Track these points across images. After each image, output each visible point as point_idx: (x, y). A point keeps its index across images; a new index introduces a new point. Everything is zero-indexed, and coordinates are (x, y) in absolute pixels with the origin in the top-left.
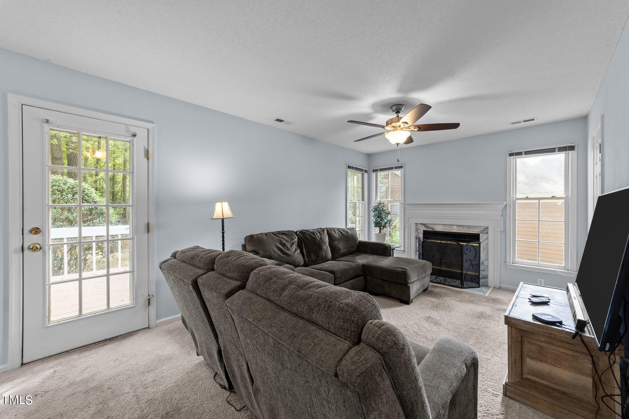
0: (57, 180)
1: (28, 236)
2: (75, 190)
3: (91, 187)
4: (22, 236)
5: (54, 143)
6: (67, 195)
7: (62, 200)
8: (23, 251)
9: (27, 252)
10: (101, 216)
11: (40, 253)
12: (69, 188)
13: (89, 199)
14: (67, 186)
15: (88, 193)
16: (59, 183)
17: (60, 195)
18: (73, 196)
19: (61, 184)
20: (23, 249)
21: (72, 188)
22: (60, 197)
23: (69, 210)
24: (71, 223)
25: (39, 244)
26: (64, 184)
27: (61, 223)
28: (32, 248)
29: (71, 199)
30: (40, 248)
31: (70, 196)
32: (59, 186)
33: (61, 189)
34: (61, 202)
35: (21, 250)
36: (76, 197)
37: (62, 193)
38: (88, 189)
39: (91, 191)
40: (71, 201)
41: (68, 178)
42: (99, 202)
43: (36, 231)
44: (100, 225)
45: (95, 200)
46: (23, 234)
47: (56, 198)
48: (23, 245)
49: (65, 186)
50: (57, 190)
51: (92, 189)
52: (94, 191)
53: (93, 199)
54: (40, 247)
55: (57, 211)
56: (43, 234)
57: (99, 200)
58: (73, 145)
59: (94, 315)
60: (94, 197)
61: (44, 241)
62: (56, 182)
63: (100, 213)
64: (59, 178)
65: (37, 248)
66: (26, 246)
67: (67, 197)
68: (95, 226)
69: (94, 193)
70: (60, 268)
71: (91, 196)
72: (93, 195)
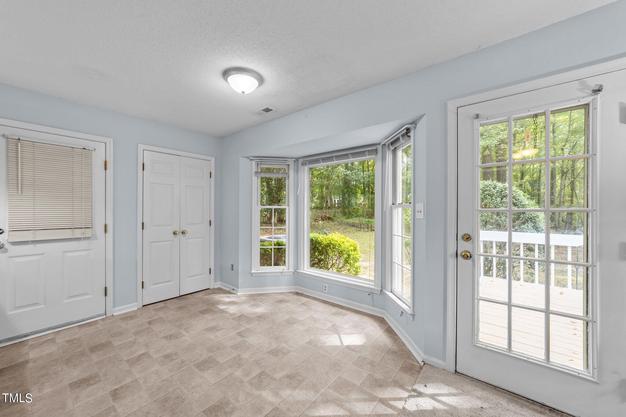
0: (488, 185)
1: (461, 242)
2: (503, 194)
3: (518, 189)
4: (456, 241)
5: (487, 154)
6: (497, 199)
7: (492, 204)
8: (457, 257)
9: (460, 258)
10: (529, 221)
11: (469, 262)
12: (498, 192)
13: (516, 202)
14: (496, 190)
15: (516, 195)
16: (489, 187)
17: (490, 199)
18: (502, 200)
19: (492, 189)
20: (457, 255)
21: (501, 192)
22: (490, 201)
23: (498, 214)
24: (499, 226)
25: (469, 252)
26: (494, 188)
27: (491, 227)
28: (464, 256)
29: (500, 203)
30: (471, 257)
31: (499, 199)
32: (490, 191)
33: (491, 194)
34: (491, 206)
35: (456, 256)
36: (504, 200)
37: (492, 197)
38: (516, 192)
39: (518, 193)
40: (499, 205)
41: (497, 182)
42: (528, 205)
43: (468, 238)
44: (529, 231)
45: (524, 203)
46: (457, 240)
47: (487, 202)
48: (457, 250)
49: (494, 190)
50: (488, 194)
51: (520, 191)
52: (522, 194)
53: (521, 202)
54: (470, 255)
55: (488, 215)
56: (473, 241)
57: (527, 203)
58: (501, 152)
59: (527, 359)
60: (522, 199)
61: (474, 249)
62: (487, 187)
63: (529, 218)
64: (489, 183)
65: (468, 257)
66: (459, 253)
67: (496, 200)
68: (523, 232)
69: (522, 195)
70: (490, 269)
71: (518, 199)
72: (521, 198)
